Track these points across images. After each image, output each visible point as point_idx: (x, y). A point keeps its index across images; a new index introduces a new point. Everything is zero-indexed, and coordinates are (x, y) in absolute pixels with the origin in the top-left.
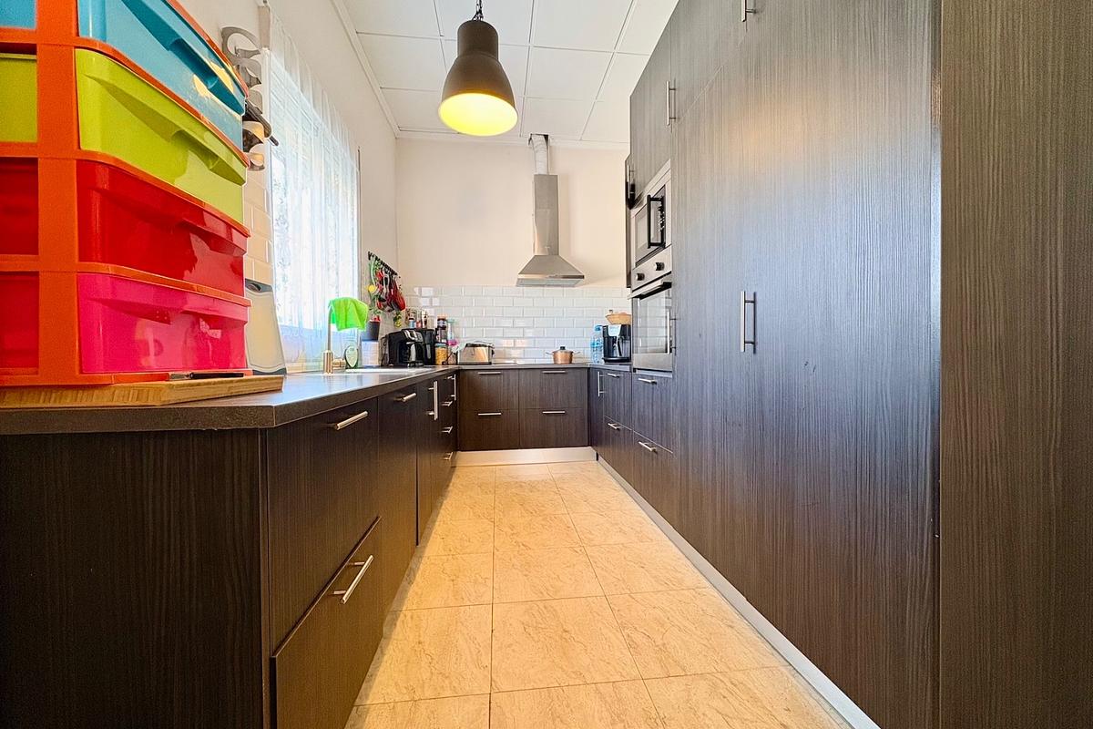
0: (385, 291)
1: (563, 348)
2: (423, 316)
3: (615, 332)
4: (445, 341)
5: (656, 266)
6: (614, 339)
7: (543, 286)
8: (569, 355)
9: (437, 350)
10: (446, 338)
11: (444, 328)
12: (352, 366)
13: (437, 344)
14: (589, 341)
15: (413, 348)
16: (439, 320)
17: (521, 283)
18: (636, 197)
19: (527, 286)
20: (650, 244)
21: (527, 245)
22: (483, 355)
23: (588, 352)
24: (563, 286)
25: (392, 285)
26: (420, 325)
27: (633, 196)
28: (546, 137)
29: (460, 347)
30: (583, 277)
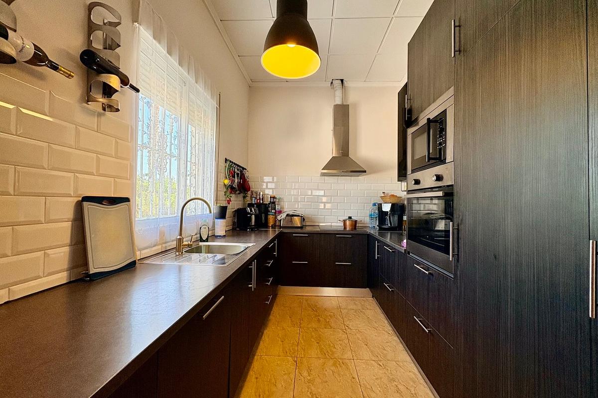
0: (236, 181)
1: (350, 218)
2: (261, 195)
3: (387, 208)
4: (274, 211)
5: (435, 178)
6: (386, 213)
7: (338, 176)
8: (354, 223)
9: (269, 217)
10: (275, 209)
11: (274, 203)
12: (204, 239)
13: (269, 213)
14: (368, 213)
15: (253, 216)
16: (271, 198)
17: (323, 175)
18: (413, 119)
19: (327, 176)
20: (429, 159)
21: (328, 150)
22: (297, 222)
23: (367, 219)
24: (351, 176)
25: (242, 176)
26: (259, 201)
27: (410, 118)
28: (342, 81)
29: (283, 216)
30: (365, 172)
